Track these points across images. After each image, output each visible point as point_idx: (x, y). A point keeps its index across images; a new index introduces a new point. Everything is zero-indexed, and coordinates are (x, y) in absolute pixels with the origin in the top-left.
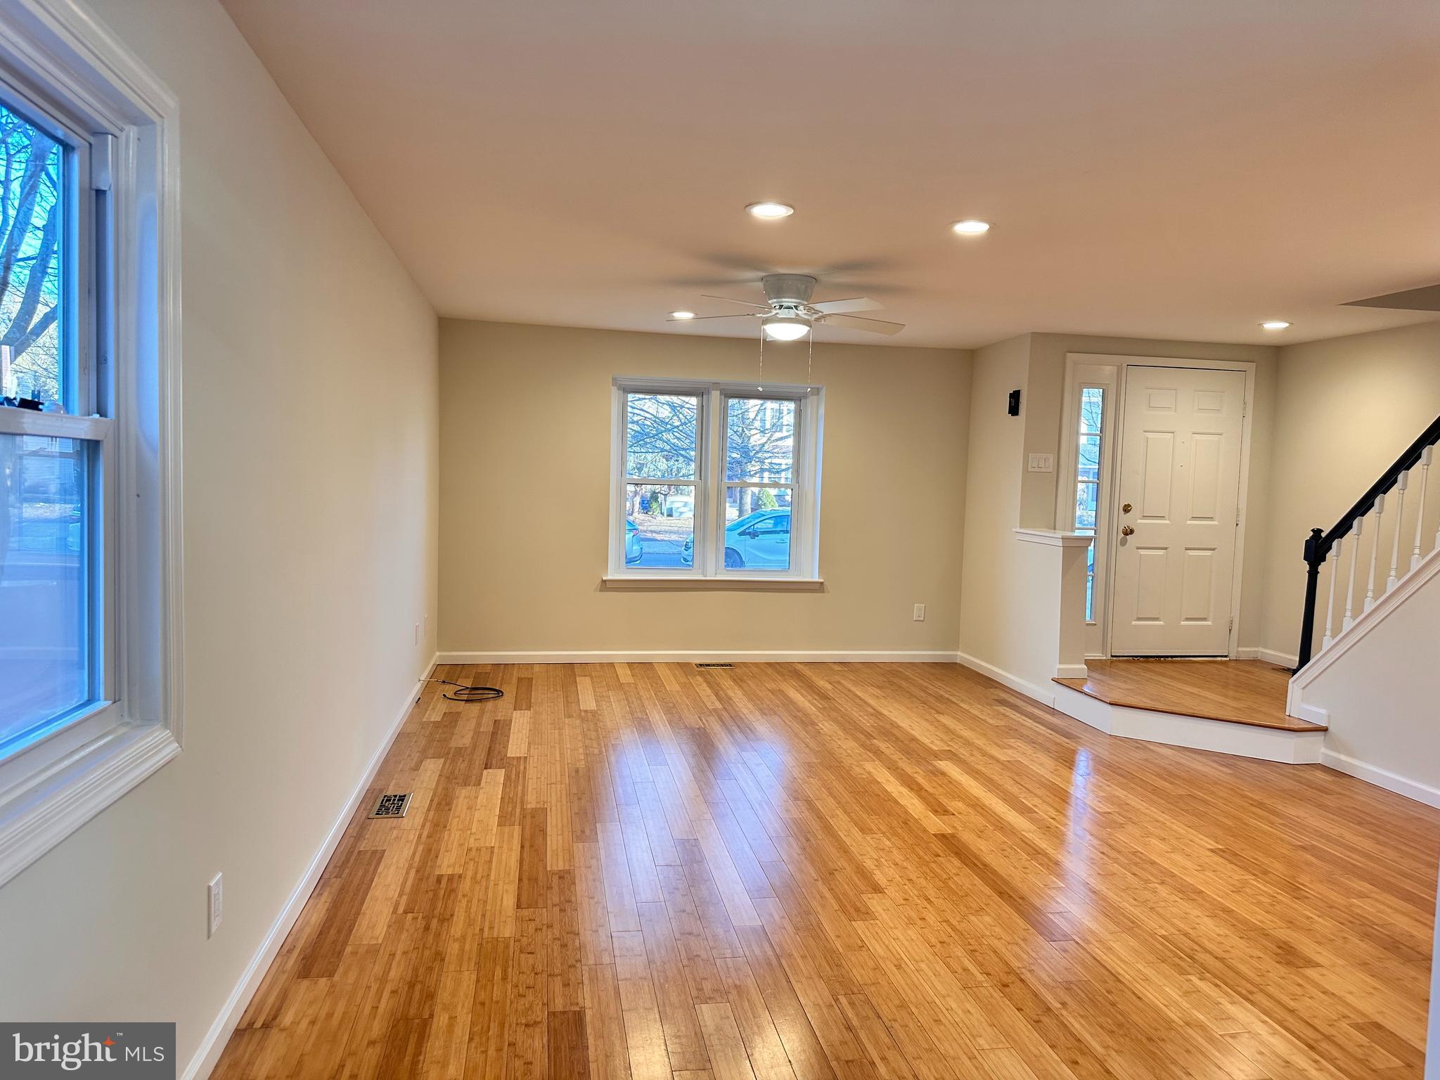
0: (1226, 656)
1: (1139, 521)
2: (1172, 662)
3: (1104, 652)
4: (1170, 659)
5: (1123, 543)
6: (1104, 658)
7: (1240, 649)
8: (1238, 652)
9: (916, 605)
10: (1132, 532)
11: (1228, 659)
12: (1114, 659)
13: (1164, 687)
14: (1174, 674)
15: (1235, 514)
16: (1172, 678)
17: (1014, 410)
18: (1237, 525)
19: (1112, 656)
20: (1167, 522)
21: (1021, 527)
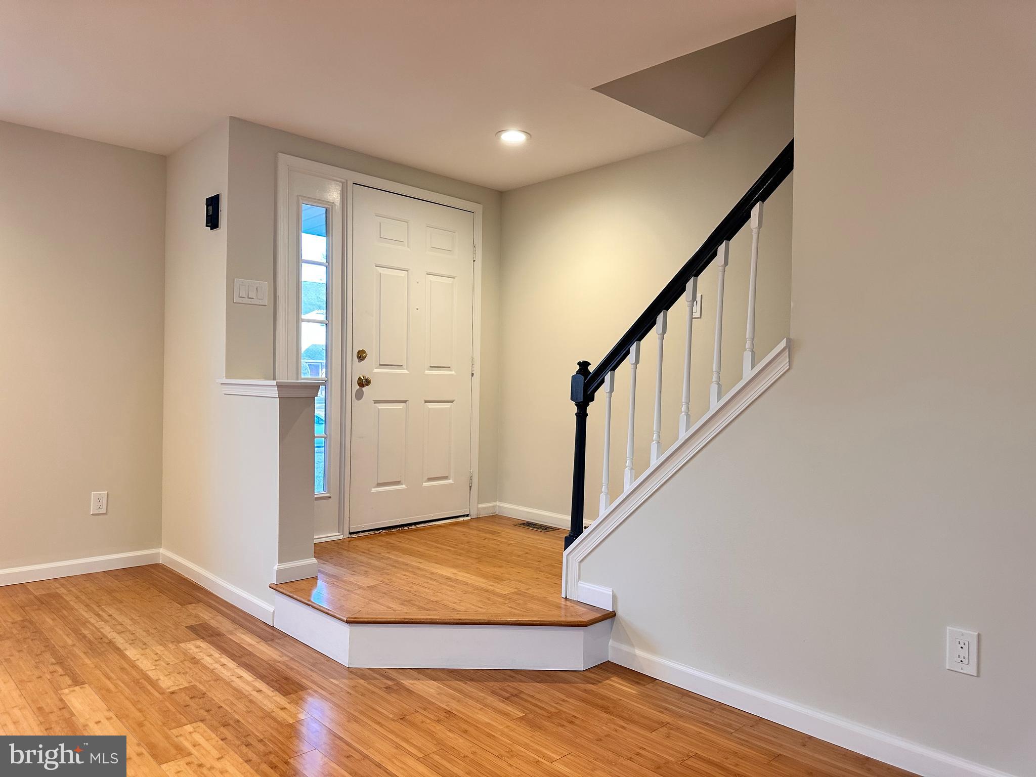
0: (468, 515)
1: (376, 370)
2: (416, 530)
3: (340, 529)
4: (413, 527)
5: (359, 395)
6: (341, 537)
7: (480, 506)
8: (478, 509)
9: (93, 493)
10: (368, 382)
11: (469, 518)
12: (353, 536)
13: (415, 574)
14: (422, 549)
15: (471, 364)
16: (421, 555)
17: (213, 221)
18: (473, 374)
19: (350, 533)
20: (405, 371)
21: (227, 377)
